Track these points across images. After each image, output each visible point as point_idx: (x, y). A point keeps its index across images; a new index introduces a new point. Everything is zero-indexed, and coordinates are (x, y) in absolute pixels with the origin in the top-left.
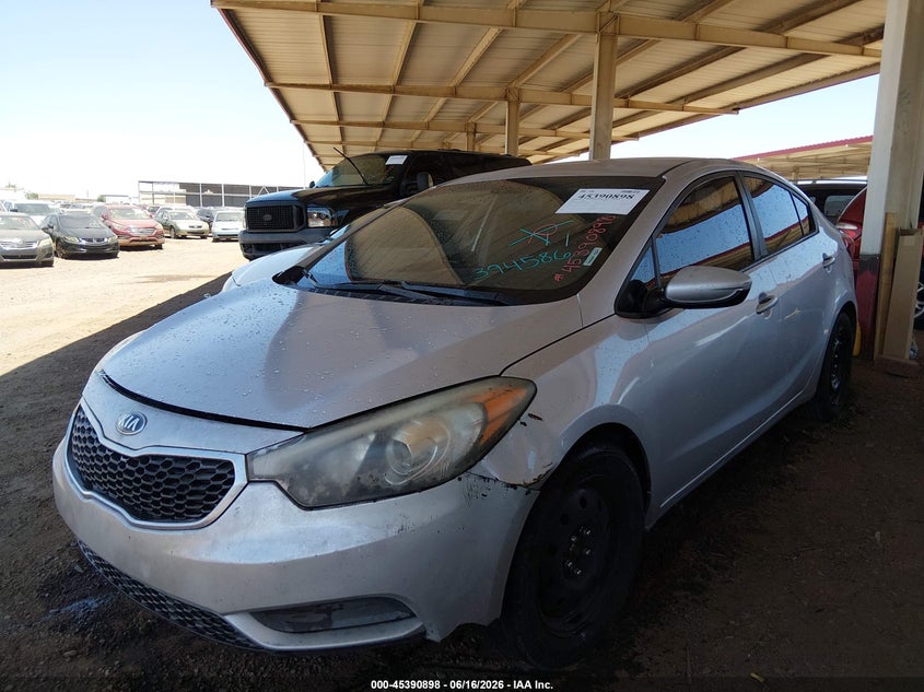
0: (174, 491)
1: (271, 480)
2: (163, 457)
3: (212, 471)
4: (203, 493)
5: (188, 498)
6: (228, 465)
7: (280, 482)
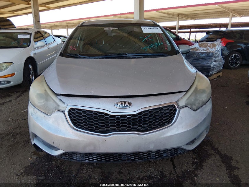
0: (159, 118)
1: (186, 106)
2: (148, 110)
3: (169, 109)
4: (168, 116)
5: (164, 119)
6: (173, 106)
7: (188, 106)
